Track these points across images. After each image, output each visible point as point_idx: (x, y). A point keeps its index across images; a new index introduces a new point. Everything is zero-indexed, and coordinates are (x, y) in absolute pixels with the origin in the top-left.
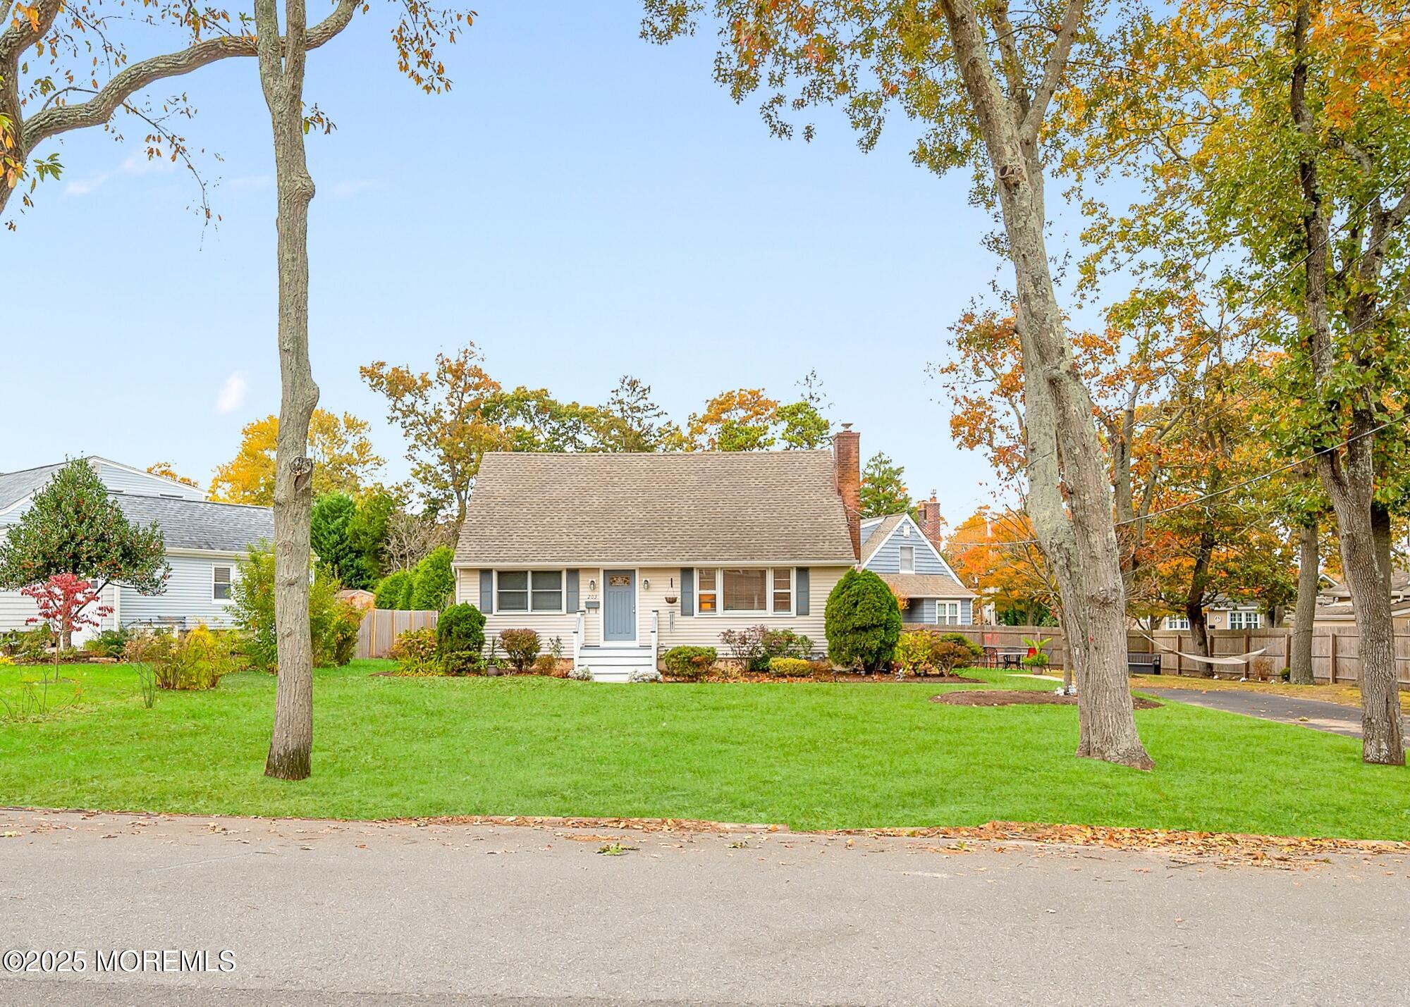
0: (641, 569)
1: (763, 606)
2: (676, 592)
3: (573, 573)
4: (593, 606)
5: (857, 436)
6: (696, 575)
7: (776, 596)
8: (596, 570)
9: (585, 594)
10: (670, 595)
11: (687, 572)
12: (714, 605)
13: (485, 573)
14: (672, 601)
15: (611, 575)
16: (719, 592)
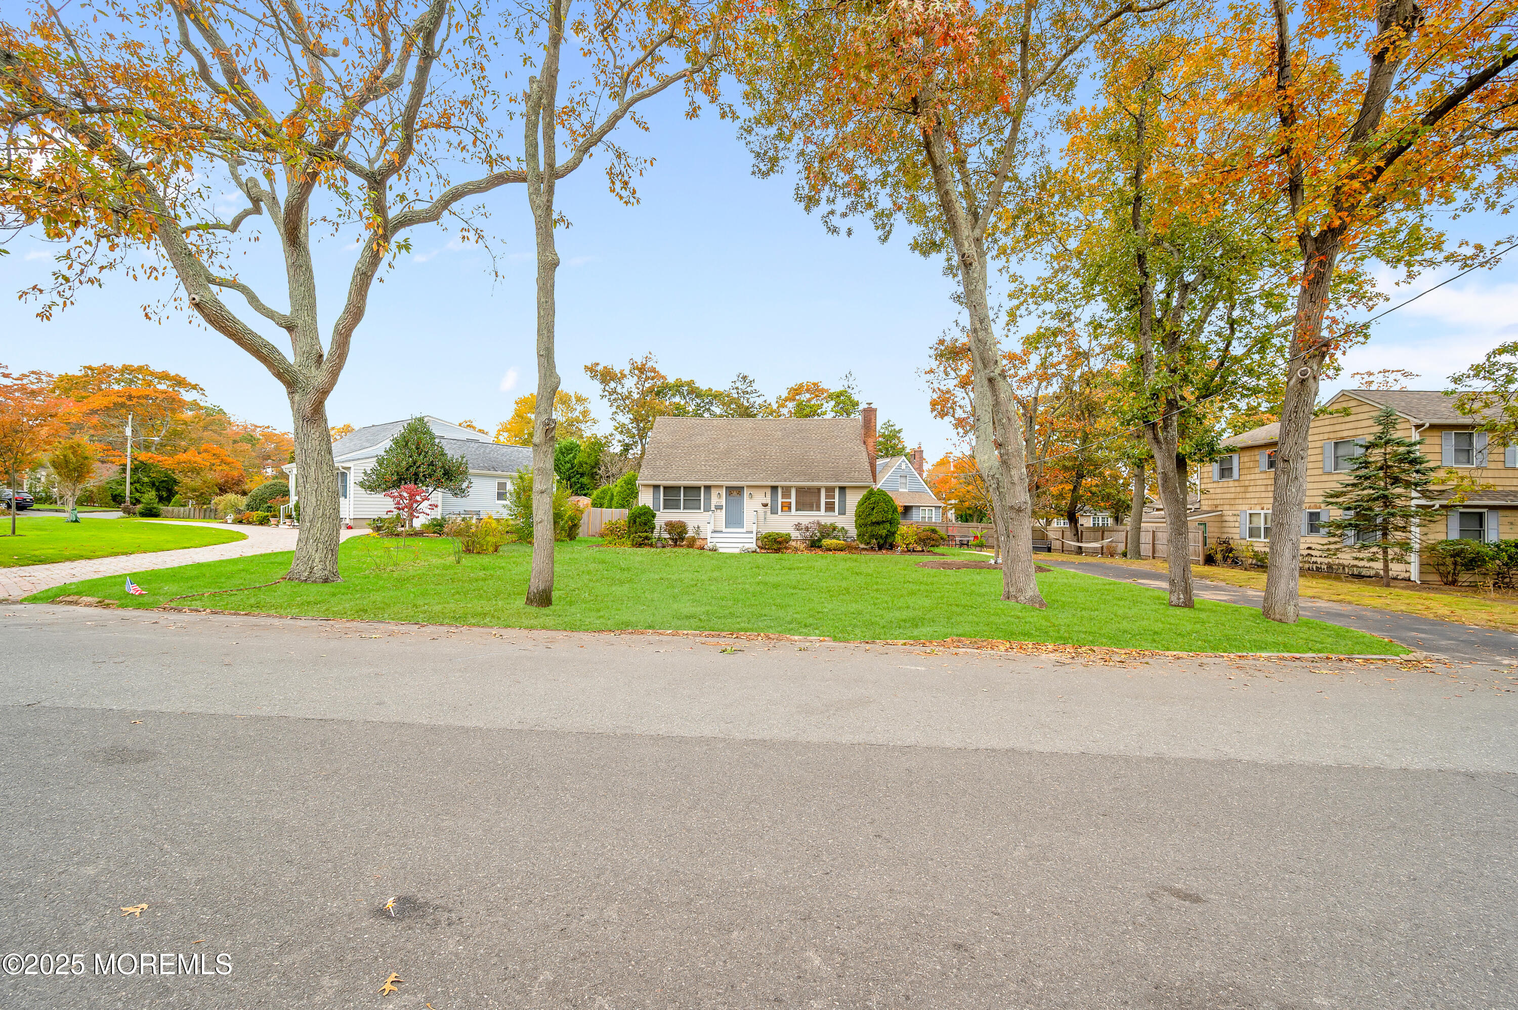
0: (748, 486)
1: (819, 509)
2: (768, 500)
3: (708, 488)
4: (719, 508)
5: (875, 410)
6: (780, 490)
7: (827, 503)
8: (721, 486)
9: (714, 500)
10: (765, 502)
11: (774, 488)
12: (790, 508)
13: (656, 487)
14: (765, 505)
15: (730, 489)
16: (793, 500)
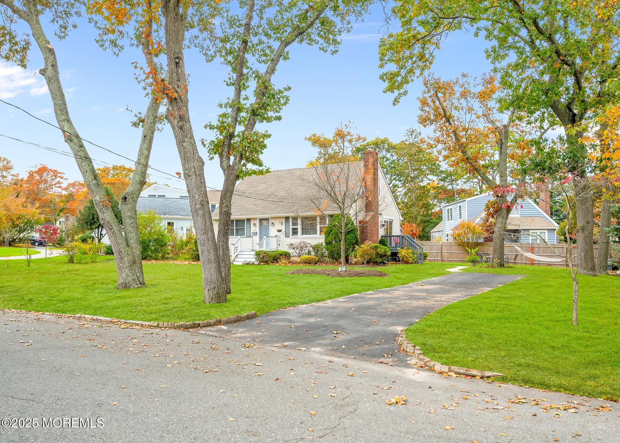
0: (272, 218)
1: (315, 233)
2: (283, 228)
3: (249, 220)
4: (255, 234)
6: (291, 220)
7: (321, 228)
8: (256, 219)
9: (253, 229)
10: (280, 229)
11: (287, 218)
12: (297, 233)
14: (280, 231)
15: (261, 220)
16: (299, 227)
